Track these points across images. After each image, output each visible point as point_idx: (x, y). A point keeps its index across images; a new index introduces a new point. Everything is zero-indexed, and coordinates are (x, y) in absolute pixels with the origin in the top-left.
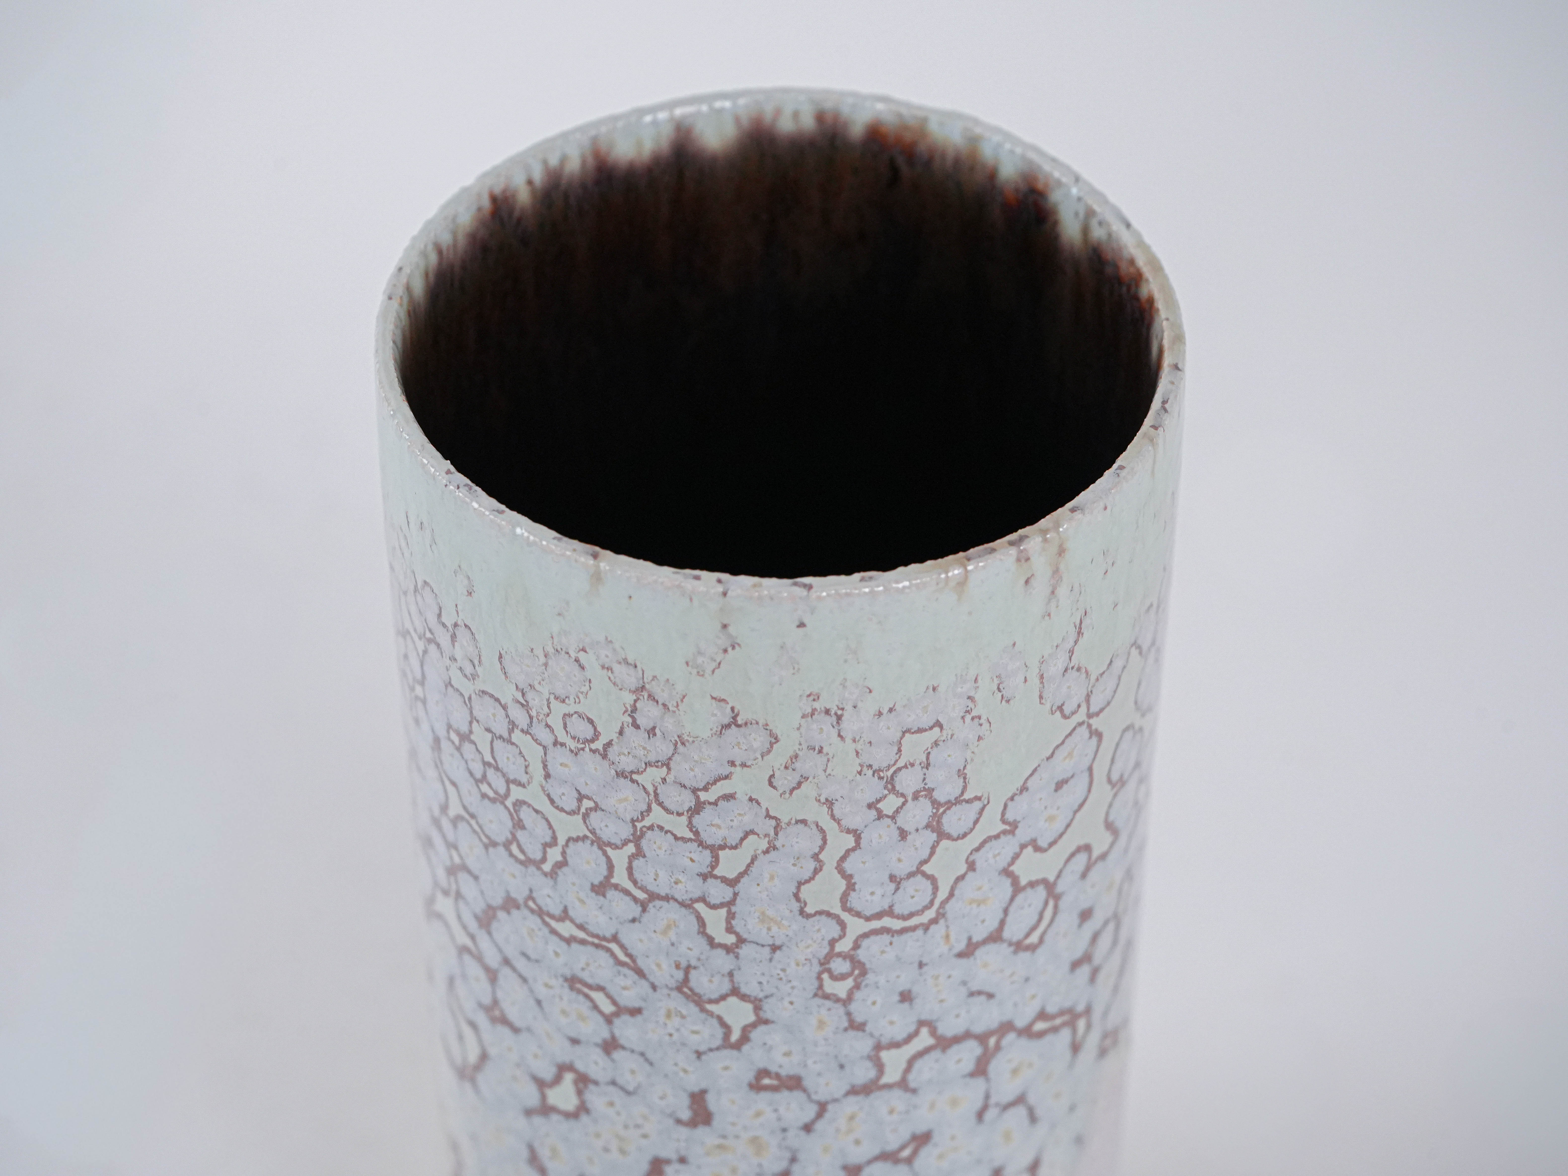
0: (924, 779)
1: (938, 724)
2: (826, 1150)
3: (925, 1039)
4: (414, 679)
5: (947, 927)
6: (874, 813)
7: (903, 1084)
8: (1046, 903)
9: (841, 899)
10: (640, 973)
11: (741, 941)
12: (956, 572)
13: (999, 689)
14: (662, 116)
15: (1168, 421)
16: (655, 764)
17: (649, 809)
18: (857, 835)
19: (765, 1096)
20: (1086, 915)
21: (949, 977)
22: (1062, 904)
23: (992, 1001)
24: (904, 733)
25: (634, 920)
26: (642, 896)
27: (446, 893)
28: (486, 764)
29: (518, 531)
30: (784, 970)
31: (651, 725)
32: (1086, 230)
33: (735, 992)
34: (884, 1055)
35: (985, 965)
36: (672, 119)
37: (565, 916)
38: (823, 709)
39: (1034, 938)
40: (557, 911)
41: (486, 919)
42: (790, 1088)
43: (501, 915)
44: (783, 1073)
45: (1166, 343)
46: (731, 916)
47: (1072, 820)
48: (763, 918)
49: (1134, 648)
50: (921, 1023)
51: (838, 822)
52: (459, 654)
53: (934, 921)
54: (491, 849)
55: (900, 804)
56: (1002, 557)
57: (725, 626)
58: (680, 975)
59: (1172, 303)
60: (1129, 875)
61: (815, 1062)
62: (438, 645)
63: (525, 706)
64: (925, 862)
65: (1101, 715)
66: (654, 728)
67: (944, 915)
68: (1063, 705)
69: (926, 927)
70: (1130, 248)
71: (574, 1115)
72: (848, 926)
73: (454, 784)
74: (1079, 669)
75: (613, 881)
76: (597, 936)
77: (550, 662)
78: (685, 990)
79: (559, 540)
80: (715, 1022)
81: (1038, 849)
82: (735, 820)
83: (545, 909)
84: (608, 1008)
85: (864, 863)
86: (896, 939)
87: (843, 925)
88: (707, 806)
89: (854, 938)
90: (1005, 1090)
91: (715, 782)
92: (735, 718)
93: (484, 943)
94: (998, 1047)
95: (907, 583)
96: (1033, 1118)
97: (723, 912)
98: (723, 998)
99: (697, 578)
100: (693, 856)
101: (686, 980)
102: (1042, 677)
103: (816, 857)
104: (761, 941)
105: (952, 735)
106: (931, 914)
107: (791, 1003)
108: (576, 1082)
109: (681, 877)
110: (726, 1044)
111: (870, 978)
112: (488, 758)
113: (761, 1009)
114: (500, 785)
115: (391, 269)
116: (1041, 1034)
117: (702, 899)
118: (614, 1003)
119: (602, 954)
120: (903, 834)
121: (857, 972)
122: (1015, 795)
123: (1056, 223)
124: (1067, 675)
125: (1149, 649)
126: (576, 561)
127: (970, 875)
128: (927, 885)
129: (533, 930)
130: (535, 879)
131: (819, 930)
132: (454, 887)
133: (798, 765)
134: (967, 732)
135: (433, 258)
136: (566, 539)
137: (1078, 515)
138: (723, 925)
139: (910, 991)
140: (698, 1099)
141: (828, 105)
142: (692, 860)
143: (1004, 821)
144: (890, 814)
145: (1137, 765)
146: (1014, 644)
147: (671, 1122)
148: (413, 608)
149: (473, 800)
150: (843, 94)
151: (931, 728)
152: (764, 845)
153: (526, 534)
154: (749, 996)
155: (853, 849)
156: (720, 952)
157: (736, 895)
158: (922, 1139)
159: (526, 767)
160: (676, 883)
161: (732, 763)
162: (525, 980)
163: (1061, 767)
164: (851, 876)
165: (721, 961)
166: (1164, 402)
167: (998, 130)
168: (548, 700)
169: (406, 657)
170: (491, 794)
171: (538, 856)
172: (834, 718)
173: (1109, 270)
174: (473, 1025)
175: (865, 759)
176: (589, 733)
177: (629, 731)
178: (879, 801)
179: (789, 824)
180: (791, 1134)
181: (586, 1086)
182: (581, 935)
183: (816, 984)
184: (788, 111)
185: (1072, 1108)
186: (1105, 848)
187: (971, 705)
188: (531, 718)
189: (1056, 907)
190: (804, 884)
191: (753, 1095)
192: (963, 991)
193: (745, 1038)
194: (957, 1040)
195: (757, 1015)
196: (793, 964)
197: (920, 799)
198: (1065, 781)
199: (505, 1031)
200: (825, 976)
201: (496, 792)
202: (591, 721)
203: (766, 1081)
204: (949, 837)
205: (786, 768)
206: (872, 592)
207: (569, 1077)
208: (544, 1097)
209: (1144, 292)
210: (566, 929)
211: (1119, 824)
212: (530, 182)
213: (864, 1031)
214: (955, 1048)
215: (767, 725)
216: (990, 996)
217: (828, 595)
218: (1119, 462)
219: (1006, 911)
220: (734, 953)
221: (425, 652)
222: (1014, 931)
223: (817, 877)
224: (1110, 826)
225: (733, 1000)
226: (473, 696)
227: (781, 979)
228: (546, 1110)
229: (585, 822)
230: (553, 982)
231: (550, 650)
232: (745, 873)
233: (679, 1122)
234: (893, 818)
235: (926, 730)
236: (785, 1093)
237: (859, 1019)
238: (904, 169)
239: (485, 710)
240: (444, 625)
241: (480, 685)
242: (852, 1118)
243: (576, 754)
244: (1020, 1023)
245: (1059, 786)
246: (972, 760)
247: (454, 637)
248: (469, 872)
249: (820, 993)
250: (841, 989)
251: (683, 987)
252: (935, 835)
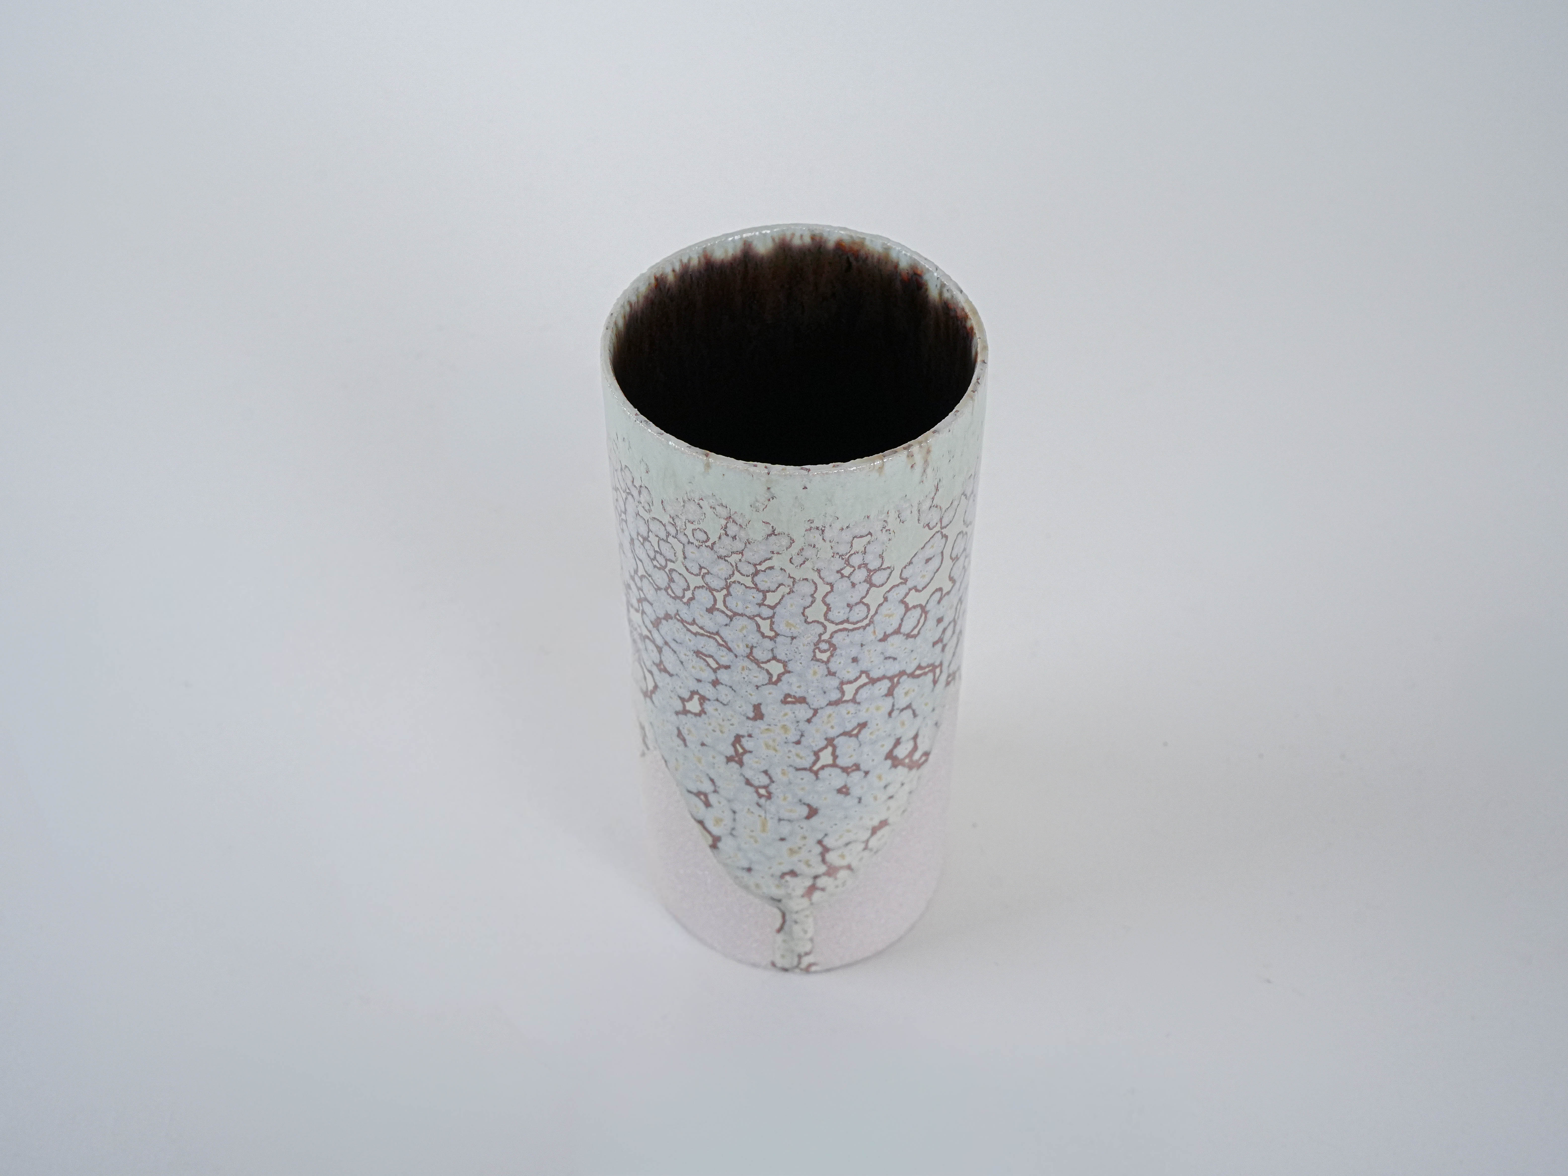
0: (863, 559)
1: (870, 533)
2: (817, 731)
3: (864, 679)
4: (621, 511)
5: (875, 628)
6: (839, 575)
7: (854, 700)
8: (921, 616)
9: (824, 615)
10: (730, 650)
11: (777, 635)
12: (878, 462)
13: (899, 517)
14: (736, 237)
15: (980, 388)
16: (736, 553)
17: (733, 574)
18: (832, 585)
19: (789, 706)
20: (940, 620)
21: (875, 650)
22: (928, 616)
23: (895, 661)
24: (854, 538)
25: (726, 625)
26: (730, 614)
27: (637, 611)
28: (656, 552)
29: (670, 443)
30: (797, 648)
31: (734, 535)
32: (941, 294)
33: (774, 658)
34: (845, 687)
35: (893, 645)
36: (741, 238)
37: (694, 622)
38: (815, 527)
39: (915, 632)
40: (690, 620)
41: (657, 623)
42: (801, 703)
43: (664, 622)
44: (797, 695)
45: (979, 350)
46: (772, 623)
47: (933, 577)
48: (788, 624)
49: (963, 496)
50: (862, 672)
51: (822, 579)
52: (642, 500)
53: (868, 625)
54: (658, 591)
55: (852, 571)
56: (900, 455)
57: (769, 488)
58: (748, 651)
59: (982, 331)
60: (960, 601)
61: (812, 691)
62: (633, 496)
63: (674, 525)
64: (864, 597)
65: (947, 527)
66: (735, 536)
67: (873, 622)
68: (929, 523)
69: (864, 628)
70: (962, 302)
71: (699, 715)
72: (828, 628)
73: (641, 561)
74: (937, 507)
75: (716, 607)
76: (709, 632)
77: (686, 505)
78: (751, 657)
79: (690, 447)
80: (765, 672)
81: (917, 591)
82: (774, 578)
83: (684, 619)
84: (714, 666)
85: (835, 598)
86: (850, 633)
87: (825, 627)
88: (761, 572)
89: (830, 633)
90: (902, 702)
91: (765, 561)
92: (774, 531)
93: (656, 635)
94: (898, 683)
95: (855, 468)
96: (915, 715)
97: (769, 621)
98: (769, 661)
99: (755, 466)
100: (754, 595)
101: (751, 652)
102: (919, 510)
103: (812, 596)
104: (787, 635)
105: (877, 539)
106: (866, 621)
107: (801, 663)
108: (699, 699)
109: (749, 605)
110: (770, 682)
111: (838, 651)
112: (657, 549)
113: (786, 666)
114: (663, 563)
115: (608, 314)
116: (919, 676)
117: (759, 615)
118: (717, 663)
119: (711, 640)
120: (853, 585)
121: (832, 649)
122: (906, 566)
123: (926, 290)
124: (931, 509)
125: (970, 496)
126: (698, 458)
127: (885, 603)
128: (865, 609)
129: (679, 629)
130: (679, 605)
131: (814, 629)
132: (641, 608)
133: (803, 553)
134: (884, 537)
135: (628, 309)
136: (693, 447)
137: (936, 435)
138: (769, 627)
139: (857, 657)
140: (757, 708)
141: (817, 232)
142: (754, 597)
143: (901, 578)
144: (847, 576)
145: (965, 550)
146: (906, 496)
147: (745, 718)
148: (620, 478)
149: (650, 568)
150: (824, 226)
151: (867, 535)
152: (788, 590)
153: (674, 445)
154: (781, 660)
155: (830, 592)
156: (767, 640)
157: (774, 613)
158: (863, 726)
159: (675, 553)
160: (746, 608)
161: (773, 552)
162: (675, 652)
163: (928, 552)
164: (829, 605)
165: (768, 644)
166: (978, 379)
167: (899, 244)
168: (685, 522)
169: (617, 500)
170: (659, 566)
171: (681, 595)
172: (821, 531)
173: (952, 314)
174: (650, 672)
175: (836, 550)
176: (704, 537)
177: (724, 537)
178: (842, 569)
179: (799, 580)
180: (801, 724)
181: (704, 702)
182: (702, 631)
183: (812, 654)
184: (798, 235)
185: (933, 710)
186: (949, 589)
187: (885, 524)
188: (677, 531)
189: (926, 617)
190: (807, 608)
191: (783, 706)
192: (882, 657)
193: (779, 679)
194: (879, 679)
195: (785, 669)
196: (801, 645)
197: (862, 568)
198: (930, 559)
199: (667, 675)
200: (817, 651)
201: (661, 565)
202: (705, 533)
203: (789, 699)
204: (875, 586)
205: (798, 554)
206: (838, 472)
207: (696, 697)
208: (684, 706)
209: (969, 325)
210: (694, 629)
211: (956, 577)
212: (674, 271)
213: (835, 676)
214: (878, 683)
215: (789, 535)
216: (895, 659)
217: (817, 474)
218: (956, 408)
219: (902, 620)
220: (774, 640)
221: (626, 498)
222: (906, 629)
223: (813, 605)
224: (951, 579)
225: (773, 662)
226: (649, 520)
227: (796, 652)
228: (685, 712)
229: (703, 579)
230: (688, 653)
231: (686, 499)
232: (779, 603)
233: (748, 718)
234: (848, 577)
235: (864, 536)
236: (798, 705)
237: (833, 670)
238: (854, 263)
239: (655, 526)
240: (635, 486)
241: (653, 515)
242: (830, 716)
243: (699, 548)
244: (909, 671)
245: (928, 561)
246: (886, 550)
247: (640, 493)
248: (648, 602)
249: (814, 659)
250: (824, 657)
251: (750, 656)
252: (869, 585)
